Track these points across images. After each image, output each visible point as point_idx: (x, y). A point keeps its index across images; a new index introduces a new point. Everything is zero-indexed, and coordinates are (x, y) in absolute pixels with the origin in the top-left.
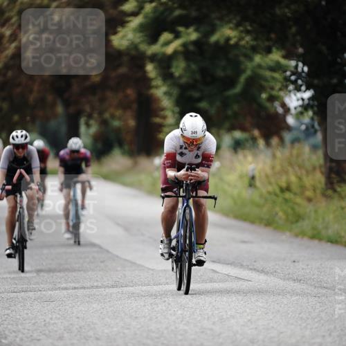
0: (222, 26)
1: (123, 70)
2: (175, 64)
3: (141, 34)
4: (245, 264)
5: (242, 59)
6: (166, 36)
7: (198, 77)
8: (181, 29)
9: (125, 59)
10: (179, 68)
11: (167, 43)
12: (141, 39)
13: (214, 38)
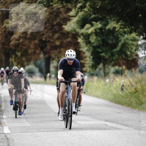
0: (111, 22)
1: (69, 39)
2: (91, 37)
3: (77, 25)
4: (119, 122)
5: (119, 36)
6: (88, 26)
7: (101, 43)
8: (94, 23)
9: (70, 35)
10: (93, 39)
11: (88, 29)
12: (77, 27)
13: (108, 27)
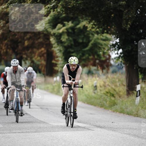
0: (83, 21)
1: (41, 40)
2: (63, 37)
3: (49, 25)
4: (91, 123)
5: (90, 35)
6: (59, 25)
7: (73, 43)
8: (66, 23)
9: (42, 35)
11: (59, 29)
12: (49, 27)
13: (78, 26)
